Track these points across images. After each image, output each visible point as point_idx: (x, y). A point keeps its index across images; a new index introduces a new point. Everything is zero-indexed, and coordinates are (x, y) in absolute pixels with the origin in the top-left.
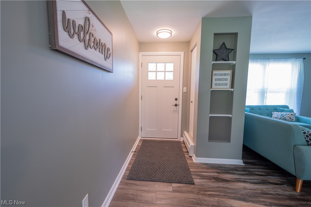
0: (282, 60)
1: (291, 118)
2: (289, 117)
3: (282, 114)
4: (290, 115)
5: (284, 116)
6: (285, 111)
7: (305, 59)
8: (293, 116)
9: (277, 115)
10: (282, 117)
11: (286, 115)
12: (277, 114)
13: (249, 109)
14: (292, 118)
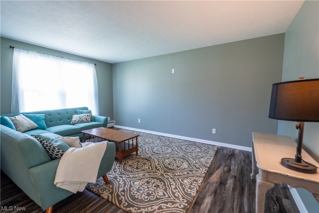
0: (77, 61)
1: (86, 119)
2: (85, 118)
3: (80, 116)
4: (86, 116)
5: (82, 118)
6: (84, 113)
7: (96, 64)
8: (88, 117)
9: (76, 118)
10: (80, 119)
11: (83, 116)
12: (76, 116)
13: (43, 115)
14: (88, 119)
